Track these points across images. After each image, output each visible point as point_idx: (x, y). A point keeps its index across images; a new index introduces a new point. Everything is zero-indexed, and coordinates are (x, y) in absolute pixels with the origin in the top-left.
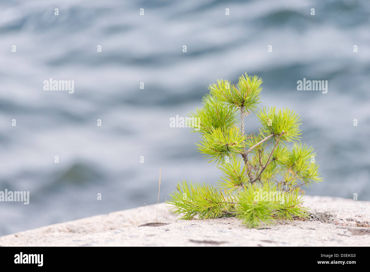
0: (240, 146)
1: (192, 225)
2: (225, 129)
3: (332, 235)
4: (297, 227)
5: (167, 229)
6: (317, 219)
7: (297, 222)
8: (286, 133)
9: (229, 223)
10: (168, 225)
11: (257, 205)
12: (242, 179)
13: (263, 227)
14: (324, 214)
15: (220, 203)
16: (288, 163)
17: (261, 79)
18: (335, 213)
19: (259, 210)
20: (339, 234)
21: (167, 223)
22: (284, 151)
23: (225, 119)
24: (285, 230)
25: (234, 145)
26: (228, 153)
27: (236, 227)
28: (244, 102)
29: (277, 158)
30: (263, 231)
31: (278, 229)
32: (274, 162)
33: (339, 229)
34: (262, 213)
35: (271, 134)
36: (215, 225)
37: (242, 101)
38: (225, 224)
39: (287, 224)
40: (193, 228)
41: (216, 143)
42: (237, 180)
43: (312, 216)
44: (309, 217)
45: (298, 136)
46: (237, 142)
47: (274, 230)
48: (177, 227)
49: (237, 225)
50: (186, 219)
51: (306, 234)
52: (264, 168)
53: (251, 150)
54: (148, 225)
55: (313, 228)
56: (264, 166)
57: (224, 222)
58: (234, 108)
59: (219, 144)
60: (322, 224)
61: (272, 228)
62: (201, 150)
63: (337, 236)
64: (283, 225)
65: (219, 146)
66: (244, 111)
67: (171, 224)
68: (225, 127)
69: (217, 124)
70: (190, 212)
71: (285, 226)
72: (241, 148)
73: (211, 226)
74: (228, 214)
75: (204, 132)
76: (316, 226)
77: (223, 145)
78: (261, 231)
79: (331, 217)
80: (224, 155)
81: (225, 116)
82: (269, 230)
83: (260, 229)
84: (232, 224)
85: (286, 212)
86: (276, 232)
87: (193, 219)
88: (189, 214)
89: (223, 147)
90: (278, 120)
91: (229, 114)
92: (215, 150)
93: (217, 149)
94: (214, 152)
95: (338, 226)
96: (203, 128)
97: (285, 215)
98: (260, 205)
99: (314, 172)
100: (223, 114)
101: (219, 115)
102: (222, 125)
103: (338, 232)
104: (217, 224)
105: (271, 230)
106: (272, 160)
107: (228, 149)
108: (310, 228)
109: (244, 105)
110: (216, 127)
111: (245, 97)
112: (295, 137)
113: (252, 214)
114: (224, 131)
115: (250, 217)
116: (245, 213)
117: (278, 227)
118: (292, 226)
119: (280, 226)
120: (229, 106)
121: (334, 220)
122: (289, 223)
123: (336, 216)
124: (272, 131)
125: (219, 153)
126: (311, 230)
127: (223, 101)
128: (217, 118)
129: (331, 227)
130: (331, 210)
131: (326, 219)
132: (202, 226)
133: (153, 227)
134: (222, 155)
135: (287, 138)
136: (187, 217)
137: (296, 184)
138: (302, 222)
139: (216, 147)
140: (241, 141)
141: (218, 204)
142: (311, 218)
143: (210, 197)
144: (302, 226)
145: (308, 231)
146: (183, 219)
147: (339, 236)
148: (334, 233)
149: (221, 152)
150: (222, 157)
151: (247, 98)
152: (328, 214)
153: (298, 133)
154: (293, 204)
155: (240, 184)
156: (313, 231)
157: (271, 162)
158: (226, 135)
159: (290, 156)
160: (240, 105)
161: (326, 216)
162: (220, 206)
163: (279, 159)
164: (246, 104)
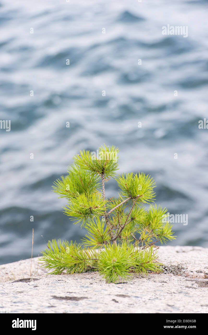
0: (102, 209)
1: (59, 280)
2: (88, 195)
3: (181, 288)
4: (151, 281)
5: (36, 285)
6: (171, 272)
7: (151, 276)
8: (142, 196)
9: (92, 278)
10: (38, 281)
11: (116, 262)
12: (105, 238)
13: (120, 281)
14: (177, 267)
15: (84, 260)
16: (145, 222)
17: (118, 149)
18: (187, 266)
19: (117, 267)
20: (187, 287)
21: (38, 278)
22: (141, 212)
23: (88, 185)
24: (140, 284)
25: (97, 209)
26: (91, 216)
27: (97, 282)
28: (104, 169)
29: (135, 218)
30: (120, 285)
31: (134, 283)
32: (132, 222)
33: (188, 281)
34: (120, 269)
35: (129, 197)
36: (79, 280)
37: (102, 169)
38: (88, 278)
39: (143, 277)
40: (59, 284)
41: (81, 207)
42: (100, 239)
43: (166, 268)
44: (164, 270)
45: (153, 198)
46: (99, 205)
47: (130, 284)
48: (45, 283)
49: (98, 279)
50: (56, 274)
51: (158, 287)
52: (123, 228)
53: (111, 212)
54: (21, 280)
55: (165, 281)
56: (122, 226)
57: (87, 277)
58: (95, 175)
59: (84, 207)
60: (173, 277)
61: (129, 282)
62: (67, 213)
63: (185, 288)
64: (139, 279)
65: (83, 209)
66: (104, 178)
67: (41, 280)
68: (88, 192)
69: (81, 190)
70: (60, 267)
71: (140, 280)
72: (103, 211)
73: (75, 281)
74: (92, 268)
75: (71, 197)
76: (168, 279)
77: (87, 208)
78: (118, 285)
79: (182, 270)
80: (88, 217)
81: (88, 182)
82: (126, 284)
83: (117, 284)
84: (95, 278)
85: (142, 267)
86: (132, 286)
87: (62, 274)
88: (59, 269)
89: (86, 210)
90: (135, 184)
91: (92, 180)
92: (80, 213)
93: (81, 212)
94: (79, 214)
95: (187, 278)
96: (69, 194)
97: (141, 270)
98: (118, 263)
99: (168, 231)
100: (86, 180)
101: (82, 182)
102: (85, 191)
103: (186, 285)
104: (81, 279)
105: (128, 284)
106: (131, 220)
107: (91, 211)
108: (162, 281)
109: (104, 172)
110: (81, 192)
111: (105, 165)
112: (150, 199)
113: (112, 270)
114: (87, 196)
115: (109, 273)
116: (105, 270)
117: (134, 280)
118: (147, 279)
119: (136, 280)
120: (91, 174)
121: (185, 273)
122: (144, 276)
123: (187, 268)
124: (129, 194)
125: (83, 215)
126: (163, 283)
127: (85, 169)
128: (81, 184)
129: (181, 279)
130: (184, 263)
131: (179, 272)
132: (67, 281)
133: (25, 283)
134: (86, 217)
135: (143, 201)
136: (57, 272)
137: (151, 241)
138: (156, 275)
139: (81, 210)
140: (103, 205)
141: (83, 261)
142: (165, 271)
143: (75, 255)
144: (155, 280)
145: (161, 284)
146: (53, 273)
147: (187, 289)
148: (183, 285)
149: (85, 214)
150: (86, 219)
151: (107, 166)
152: (181, 267)
153: (153, 196)
154: (148, 260)
155: (102, 242)
156: (165, 284)
157: (130, 222)
158: (90, 199)
159: (146, 216)
160: (101, 172)
161: (179, 268)
162: (84, 262)
163: (137, 219)
164: (106, 171)
